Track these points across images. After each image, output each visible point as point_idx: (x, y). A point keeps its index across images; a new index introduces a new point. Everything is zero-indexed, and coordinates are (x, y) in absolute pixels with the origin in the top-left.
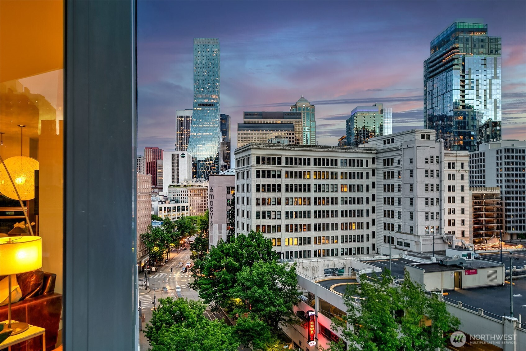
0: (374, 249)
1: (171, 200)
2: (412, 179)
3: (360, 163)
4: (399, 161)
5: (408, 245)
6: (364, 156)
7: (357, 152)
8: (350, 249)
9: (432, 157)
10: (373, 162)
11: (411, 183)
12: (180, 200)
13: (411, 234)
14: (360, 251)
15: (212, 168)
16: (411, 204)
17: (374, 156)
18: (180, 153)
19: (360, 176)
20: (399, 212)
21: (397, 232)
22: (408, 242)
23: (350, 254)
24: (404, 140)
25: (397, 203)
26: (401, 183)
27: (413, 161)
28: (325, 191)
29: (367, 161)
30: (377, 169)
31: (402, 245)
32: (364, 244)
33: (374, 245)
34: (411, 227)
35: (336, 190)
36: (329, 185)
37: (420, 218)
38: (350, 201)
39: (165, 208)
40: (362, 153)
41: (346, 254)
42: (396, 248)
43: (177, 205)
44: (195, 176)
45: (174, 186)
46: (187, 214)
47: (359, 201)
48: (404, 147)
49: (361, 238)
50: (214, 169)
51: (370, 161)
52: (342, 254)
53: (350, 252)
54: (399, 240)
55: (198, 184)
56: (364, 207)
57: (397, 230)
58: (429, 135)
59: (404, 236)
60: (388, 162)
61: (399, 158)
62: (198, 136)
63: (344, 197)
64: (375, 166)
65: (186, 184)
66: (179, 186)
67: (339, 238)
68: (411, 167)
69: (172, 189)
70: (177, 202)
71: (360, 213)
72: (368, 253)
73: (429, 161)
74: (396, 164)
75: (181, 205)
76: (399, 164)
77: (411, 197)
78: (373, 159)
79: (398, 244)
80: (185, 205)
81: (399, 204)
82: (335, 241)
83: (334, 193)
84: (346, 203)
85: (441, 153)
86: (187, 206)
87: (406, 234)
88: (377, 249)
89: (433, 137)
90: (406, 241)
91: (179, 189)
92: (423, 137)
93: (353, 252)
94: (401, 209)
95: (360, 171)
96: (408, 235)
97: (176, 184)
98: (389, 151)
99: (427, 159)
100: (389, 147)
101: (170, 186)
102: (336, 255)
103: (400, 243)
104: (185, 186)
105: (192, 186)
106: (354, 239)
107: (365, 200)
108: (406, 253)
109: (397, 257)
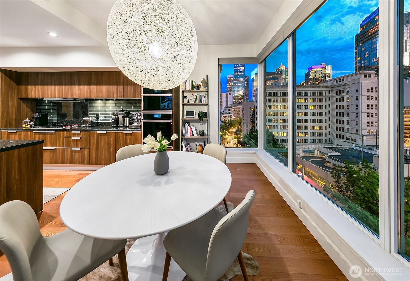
0: (329, 141)
1: (226, 113)
2: (357, 102)
3: (321, 94)
5: (355, 141)
6: (323, 90)
7: (320, 88)
8: (315, 140)
9: (372, 88)
10: (329, 93)
11: (357, 104)
12: (229, 113)
13: (357, 134)
14: (321, 141)
15: (241, 99)
16: (357, 117)
17: (330, 89)
18: (229, 93)
19: (321, 100)
20: (348, 121)
22: (355, 139)
23: (315, 142)
24: (351, 79)
25: (346, 116)
26: (349, 104)
27: (358, 91)
28: (301, 109)
29: (326, 92)
30: (331, 96)
31: (350, 140)
32: (324, 138)
33: (329, 139)
34: (357, 130)
35: (307, 108)
36: (303, 106)
37: (364, 124)
38: (315, 114)
39: (223, 116)
40: (323, 88)
41: (313, 142)
42: (345, 141)
43: (228, 115)
44: (234, 103)
45: (226, 107)
46: (232, 119)
47: (321, 114)
48: (351, 83)
49: (322, 134)
50: (242, 100)
51: (327, 92)
52: (311, 142)
53: (315, 141)
54: (347, 137)
55: (236, 106)
56: (324, 117)
57: (346, 131)
58: (370, 75)
59: (352, 135)
60: (339, 92)
61: (348, 90)
62: (236, 85)
63: (312, 112)
64: (330, 95)
65: (231, 106)
66: (228, 107)
67: (309, 134)
68: (357, 94)
69: (226, 108)
70: (228, 114)
71: (321, 121)
72: (326, 143)
73: (370, 90)
74: (345, 93)
75: (229, 115)
76: (348, 93)
77: (357, 112)
78: (329, 91)
79: (347, 139)
80: (231, 115)
81: (348, 116)
82: (307, 135)
83: (306, 110)
84: (313, 115)
86: (232, 116)
88: (332, 141)
89: (373, 76)
90: (353, 138)
91: (229, 108)
92: (366, 76)
93: (317, 142)
94: (349, 119)
95: (321, 98)
96: (354, 135)
97: (227, 106)
98: (341, 86)
99: (368, 90)
100: (341, 84)
101: (225, 107)
102: (307, 142)
104: (231, 107)
105: (234, 107)
106: (317, 135)
107: (324, 114)
108: (354, 145)
109: (348, 147)
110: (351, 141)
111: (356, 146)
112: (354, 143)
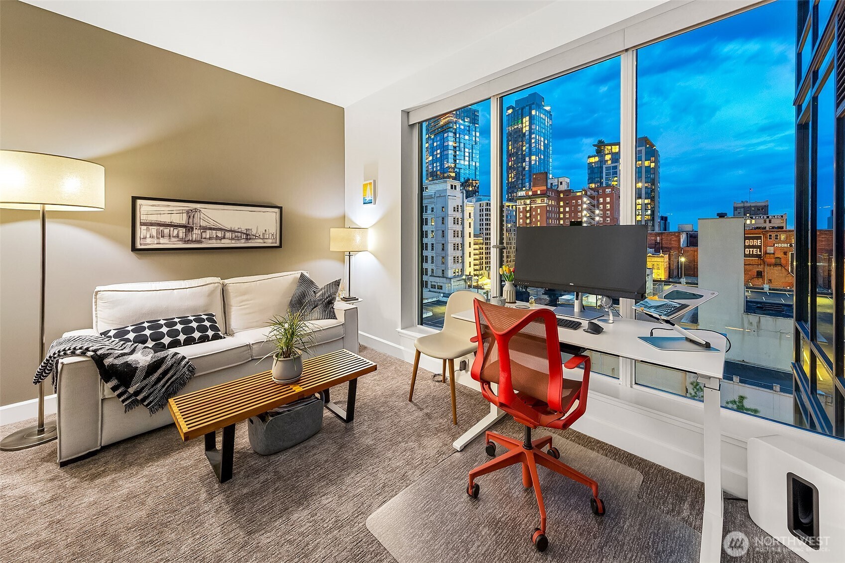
2: (443, 226)
4: (433, 208)
5: (441, 287)
9: (458, 206)
11: (443, 229)
13: (443, 277)
16: (443, 249)
20: (432, 257)
21: (431, 276)
22: (441, 284)
24: (437, 189)
25: (431, 249)
26: (434, 230)
27: (444, 209)
31: (435, 288)
34: (443, 271)
37: (450, 261)
42: (430, 291)
48: (437, 195)
54: (433, 283)
58: (456, 186)
59: (437, 280)
61: (433, 206)
68: (443, 214)
73: (456, 209)
74: (429, 211)
76: (432, 211)
77: (443, 242)
79: (432, 288)
81: (433, 249)
85: (463, 202)
87: (439, 277)
89: (458, 188)
90: (438, 284)
92: (452, 187)
94: (433, 253)
96: (441, 279)
99: (454, 208)
103: (433, 287)
108: (442, 295)
109: (435, 299)
110: (436, 290)
111: (444, 296)
112: (440, 293)
